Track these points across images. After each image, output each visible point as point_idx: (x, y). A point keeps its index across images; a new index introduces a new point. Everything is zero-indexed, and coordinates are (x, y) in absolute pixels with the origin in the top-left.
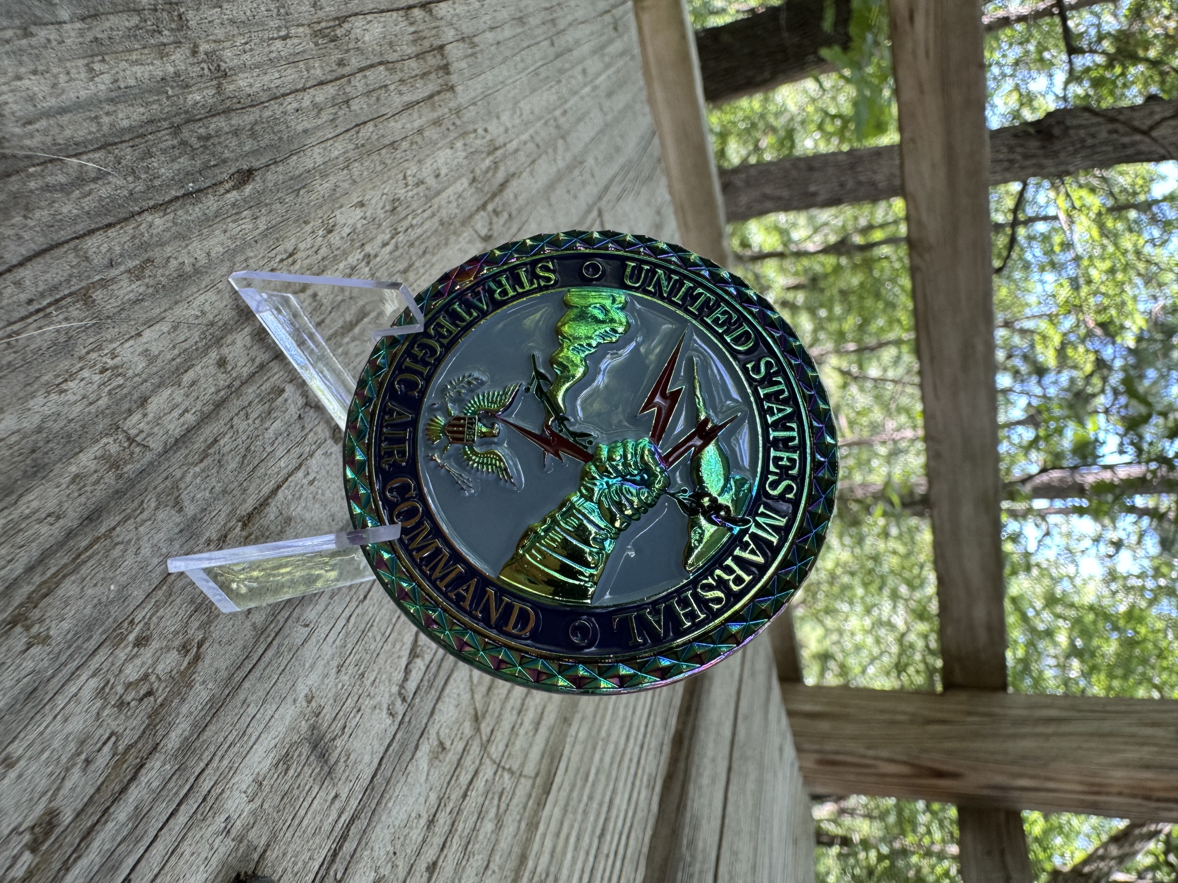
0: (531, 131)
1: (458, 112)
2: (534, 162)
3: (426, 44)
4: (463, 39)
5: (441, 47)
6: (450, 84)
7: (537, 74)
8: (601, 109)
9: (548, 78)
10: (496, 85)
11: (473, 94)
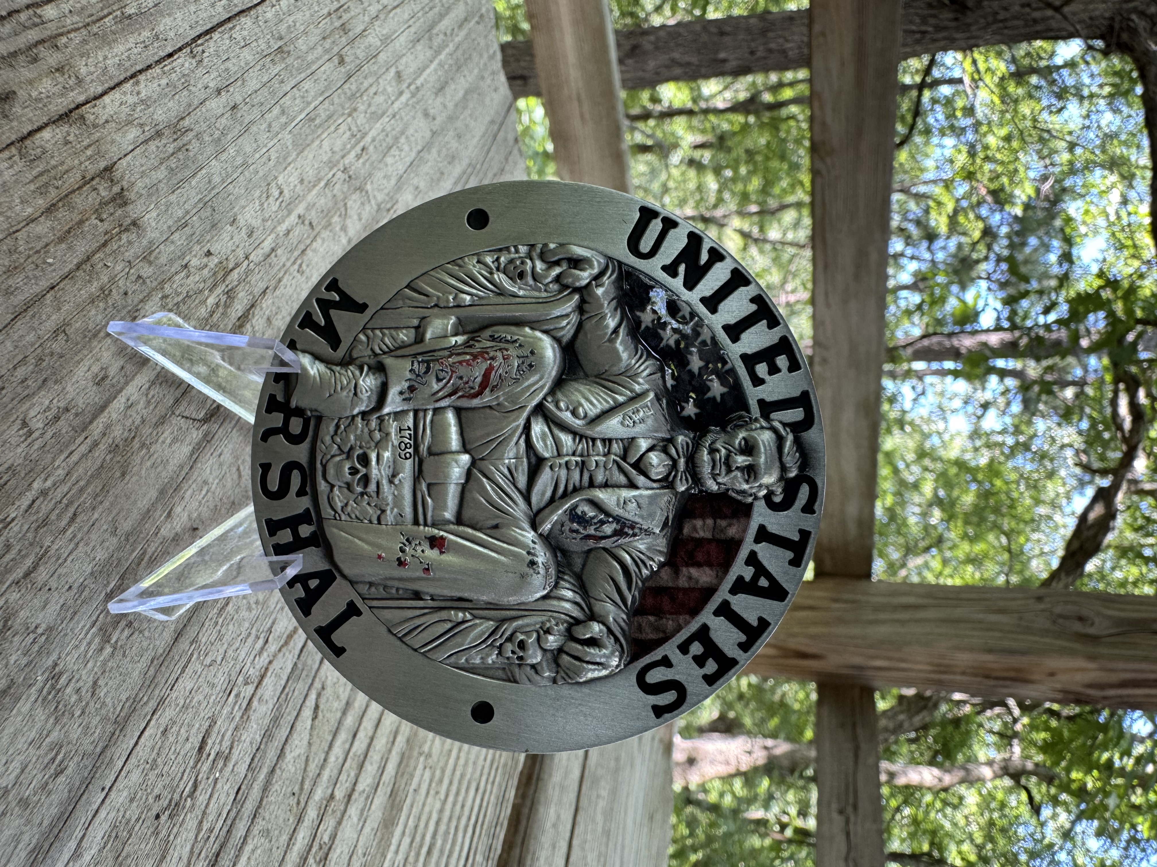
0: (300, 209)
1: (147, 257)
2: (303, 251)
3: (73, 179)
4: (159, 134)
5: (109, 169)
6: (128, 221)
7: (313, 120)
8: (426, 115)
9: (330, 117)
10: (228, 176)
11: (180, 213)
